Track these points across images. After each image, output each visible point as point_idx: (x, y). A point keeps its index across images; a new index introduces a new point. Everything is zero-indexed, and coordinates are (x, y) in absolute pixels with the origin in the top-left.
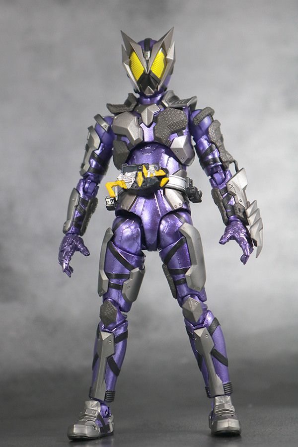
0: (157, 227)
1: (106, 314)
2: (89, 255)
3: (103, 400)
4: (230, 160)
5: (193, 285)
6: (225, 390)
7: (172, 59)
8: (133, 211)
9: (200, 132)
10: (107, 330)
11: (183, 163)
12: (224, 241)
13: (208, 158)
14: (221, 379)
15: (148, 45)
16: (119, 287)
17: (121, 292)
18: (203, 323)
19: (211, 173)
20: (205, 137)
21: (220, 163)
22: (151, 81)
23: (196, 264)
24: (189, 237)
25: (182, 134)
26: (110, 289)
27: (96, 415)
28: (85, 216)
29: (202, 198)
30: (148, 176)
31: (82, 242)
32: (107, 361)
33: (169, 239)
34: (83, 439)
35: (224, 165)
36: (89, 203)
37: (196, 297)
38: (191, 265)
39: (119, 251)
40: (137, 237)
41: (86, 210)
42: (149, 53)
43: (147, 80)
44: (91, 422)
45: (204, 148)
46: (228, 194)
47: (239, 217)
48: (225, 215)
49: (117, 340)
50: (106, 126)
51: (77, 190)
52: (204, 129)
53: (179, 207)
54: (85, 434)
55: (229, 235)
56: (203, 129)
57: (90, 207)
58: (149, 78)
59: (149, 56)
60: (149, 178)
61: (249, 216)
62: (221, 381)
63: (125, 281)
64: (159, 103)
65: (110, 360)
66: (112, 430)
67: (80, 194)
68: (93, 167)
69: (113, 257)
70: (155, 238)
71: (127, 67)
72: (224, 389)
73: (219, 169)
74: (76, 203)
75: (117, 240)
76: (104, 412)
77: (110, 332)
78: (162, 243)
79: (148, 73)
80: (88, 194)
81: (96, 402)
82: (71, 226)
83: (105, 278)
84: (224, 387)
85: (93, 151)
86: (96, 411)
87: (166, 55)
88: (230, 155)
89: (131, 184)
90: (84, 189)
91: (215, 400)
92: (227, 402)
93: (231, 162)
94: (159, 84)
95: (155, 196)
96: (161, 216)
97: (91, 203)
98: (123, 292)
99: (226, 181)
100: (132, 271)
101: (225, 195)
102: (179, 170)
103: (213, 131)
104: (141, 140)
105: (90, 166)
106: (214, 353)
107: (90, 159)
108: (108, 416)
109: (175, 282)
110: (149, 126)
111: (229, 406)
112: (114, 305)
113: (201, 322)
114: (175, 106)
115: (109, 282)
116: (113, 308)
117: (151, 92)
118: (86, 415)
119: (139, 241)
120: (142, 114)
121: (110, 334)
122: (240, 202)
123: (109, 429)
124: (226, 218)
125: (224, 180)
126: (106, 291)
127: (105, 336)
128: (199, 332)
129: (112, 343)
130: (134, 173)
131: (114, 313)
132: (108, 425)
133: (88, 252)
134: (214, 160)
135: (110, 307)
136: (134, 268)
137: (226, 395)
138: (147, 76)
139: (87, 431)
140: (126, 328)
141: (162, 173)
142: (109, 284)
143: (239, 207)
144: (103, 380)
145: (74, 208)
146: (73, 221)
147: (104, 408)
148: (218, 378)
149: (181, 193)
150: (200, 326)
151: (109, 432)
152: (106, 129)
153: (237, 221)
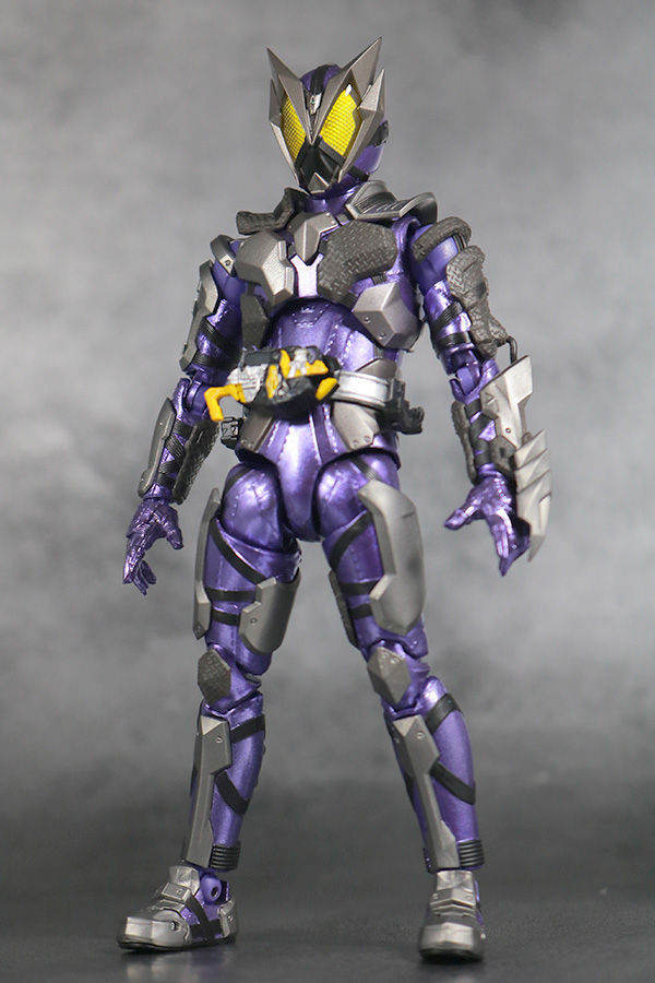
0: (312, 488)
1: (206, 679)
2: (181, 546)
3: (206, 866)
4: (497, 336)
5: (388, 620)
6: (460, 858)
7: (374, 108)
8: (262, 453)
9: (429, 274)
10: (214, 713)
11: (384, 345)
12: (455, 522)
13: (444, 332)
14: (454, 831)
15: (319, 81)
16: (234, 620)
17: (238, 631)
18: (414, 705)
19: (453, 366)
20: (439, 285)
21: (472, 345)
22: (320, 160)
23: (393, 572)
24: (380, 513)
25: (384, 280)
26: (214, 623)
27: (185, 898)
28: (185, 461)
29: (424, 424)
30: (291, 375)
31: (173, 517)
32: (215, 781)
33: (338, 515)
34: (144, 951)
35: (479, 348)
36: (194, 431)
37: (398, 647)
38: (383, 574)
39: (229, 540)
40: (269, 509)
41: (186, 447)
42: (318, 97)
43: (312, 158)
44: (170, 912)
45: (438, 309)
46: (482, 415)
47: (498, 468)
48: (472, 463)
49: (236, 736)
50: (228, 263)
51: (171, 404)
52: (437, 267)
53: (363, 443)
54: (151, 940)
55: (470, 511)
56: (435, 267)
57: (194, 441)
58: (317, 155)
59: (316, 106)
60: (294, 379)
61: (520, 465)
62: (453, 838)
63: (245, 606)
64: (340, 211)
65: (221, 779)
66: (227, 932)
67: (175, 412)
68: (204, 352)
69: (219, 552)
70: (307, 515)
71: (278, 130)
72: (460, 854)
73: (469, 360)
74: (166, 433)
75: (230, 515)
76: (210, 894)
77: (221, 719)
78: (325, 524)
79: (312, 144)
80: (194, 413)
81: (189, 870)
82: (154, 481)
83: (204, 599)
84: (459, 850)
85: (205, 318)
86: (185, 888)
87: (359, 101)
88: (499, 325)
89: (254, 392)
90: (184, 400)
91: (436, 878)
92: (462, 885)
93: (500, 343)
94: (341, 168)
95: (311, 419)
96: (320, 463)
97: (198, 433)
98: (241, 631)
99: (481, 385)
100: (259, 585)
101: (476, 416)
102: (375, 360)
103: (458, 272)
104: (289, 293)
105: (199, 350)
106: (440, 774)
107: (198, 334)
108: (222, 900)
109: (349, 611)
110: (309, 262)
111: (466, 896)
112: (224, 658)
113: (410, 701)
114: (373, 216)
115: (212, 611)
116: (221, 665)
117: (322, 186)
118: (163, 897)
119: (274, 519)
120: (295, 236)
121: (219, 723)
122: (505, 434)
123: (220, 931)
124: (473, 469)
125: (477, 382)
126: (206, 628)
127: (209, 725)
128: (404, 726)
129: (223, 741)
130: (264, 367)
131: (223, 677)
132: (217, 923)
133: (181, 539)
134: (459, 338)
135: (214, 663)
136: (264, 579)
137: (462, 868)
138: (312, 149)
139: (158, 933)
140: (259, 709)
141: (321, 368)
142: (211, 613)
143: (501, 445)
144: (206, 823)
145: (161, 443)
146: (157, 471)
147: (211, 883)
148: (447, 830)
149: (372, 411)
150: (408, 711)
151: (218, 936)
152: (229, 269)
153: (496, 476)
